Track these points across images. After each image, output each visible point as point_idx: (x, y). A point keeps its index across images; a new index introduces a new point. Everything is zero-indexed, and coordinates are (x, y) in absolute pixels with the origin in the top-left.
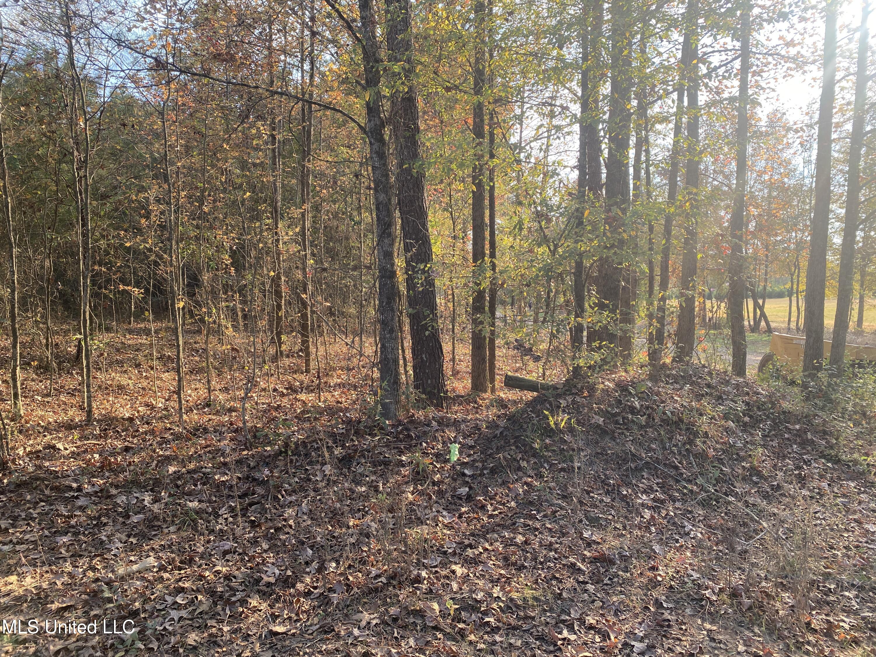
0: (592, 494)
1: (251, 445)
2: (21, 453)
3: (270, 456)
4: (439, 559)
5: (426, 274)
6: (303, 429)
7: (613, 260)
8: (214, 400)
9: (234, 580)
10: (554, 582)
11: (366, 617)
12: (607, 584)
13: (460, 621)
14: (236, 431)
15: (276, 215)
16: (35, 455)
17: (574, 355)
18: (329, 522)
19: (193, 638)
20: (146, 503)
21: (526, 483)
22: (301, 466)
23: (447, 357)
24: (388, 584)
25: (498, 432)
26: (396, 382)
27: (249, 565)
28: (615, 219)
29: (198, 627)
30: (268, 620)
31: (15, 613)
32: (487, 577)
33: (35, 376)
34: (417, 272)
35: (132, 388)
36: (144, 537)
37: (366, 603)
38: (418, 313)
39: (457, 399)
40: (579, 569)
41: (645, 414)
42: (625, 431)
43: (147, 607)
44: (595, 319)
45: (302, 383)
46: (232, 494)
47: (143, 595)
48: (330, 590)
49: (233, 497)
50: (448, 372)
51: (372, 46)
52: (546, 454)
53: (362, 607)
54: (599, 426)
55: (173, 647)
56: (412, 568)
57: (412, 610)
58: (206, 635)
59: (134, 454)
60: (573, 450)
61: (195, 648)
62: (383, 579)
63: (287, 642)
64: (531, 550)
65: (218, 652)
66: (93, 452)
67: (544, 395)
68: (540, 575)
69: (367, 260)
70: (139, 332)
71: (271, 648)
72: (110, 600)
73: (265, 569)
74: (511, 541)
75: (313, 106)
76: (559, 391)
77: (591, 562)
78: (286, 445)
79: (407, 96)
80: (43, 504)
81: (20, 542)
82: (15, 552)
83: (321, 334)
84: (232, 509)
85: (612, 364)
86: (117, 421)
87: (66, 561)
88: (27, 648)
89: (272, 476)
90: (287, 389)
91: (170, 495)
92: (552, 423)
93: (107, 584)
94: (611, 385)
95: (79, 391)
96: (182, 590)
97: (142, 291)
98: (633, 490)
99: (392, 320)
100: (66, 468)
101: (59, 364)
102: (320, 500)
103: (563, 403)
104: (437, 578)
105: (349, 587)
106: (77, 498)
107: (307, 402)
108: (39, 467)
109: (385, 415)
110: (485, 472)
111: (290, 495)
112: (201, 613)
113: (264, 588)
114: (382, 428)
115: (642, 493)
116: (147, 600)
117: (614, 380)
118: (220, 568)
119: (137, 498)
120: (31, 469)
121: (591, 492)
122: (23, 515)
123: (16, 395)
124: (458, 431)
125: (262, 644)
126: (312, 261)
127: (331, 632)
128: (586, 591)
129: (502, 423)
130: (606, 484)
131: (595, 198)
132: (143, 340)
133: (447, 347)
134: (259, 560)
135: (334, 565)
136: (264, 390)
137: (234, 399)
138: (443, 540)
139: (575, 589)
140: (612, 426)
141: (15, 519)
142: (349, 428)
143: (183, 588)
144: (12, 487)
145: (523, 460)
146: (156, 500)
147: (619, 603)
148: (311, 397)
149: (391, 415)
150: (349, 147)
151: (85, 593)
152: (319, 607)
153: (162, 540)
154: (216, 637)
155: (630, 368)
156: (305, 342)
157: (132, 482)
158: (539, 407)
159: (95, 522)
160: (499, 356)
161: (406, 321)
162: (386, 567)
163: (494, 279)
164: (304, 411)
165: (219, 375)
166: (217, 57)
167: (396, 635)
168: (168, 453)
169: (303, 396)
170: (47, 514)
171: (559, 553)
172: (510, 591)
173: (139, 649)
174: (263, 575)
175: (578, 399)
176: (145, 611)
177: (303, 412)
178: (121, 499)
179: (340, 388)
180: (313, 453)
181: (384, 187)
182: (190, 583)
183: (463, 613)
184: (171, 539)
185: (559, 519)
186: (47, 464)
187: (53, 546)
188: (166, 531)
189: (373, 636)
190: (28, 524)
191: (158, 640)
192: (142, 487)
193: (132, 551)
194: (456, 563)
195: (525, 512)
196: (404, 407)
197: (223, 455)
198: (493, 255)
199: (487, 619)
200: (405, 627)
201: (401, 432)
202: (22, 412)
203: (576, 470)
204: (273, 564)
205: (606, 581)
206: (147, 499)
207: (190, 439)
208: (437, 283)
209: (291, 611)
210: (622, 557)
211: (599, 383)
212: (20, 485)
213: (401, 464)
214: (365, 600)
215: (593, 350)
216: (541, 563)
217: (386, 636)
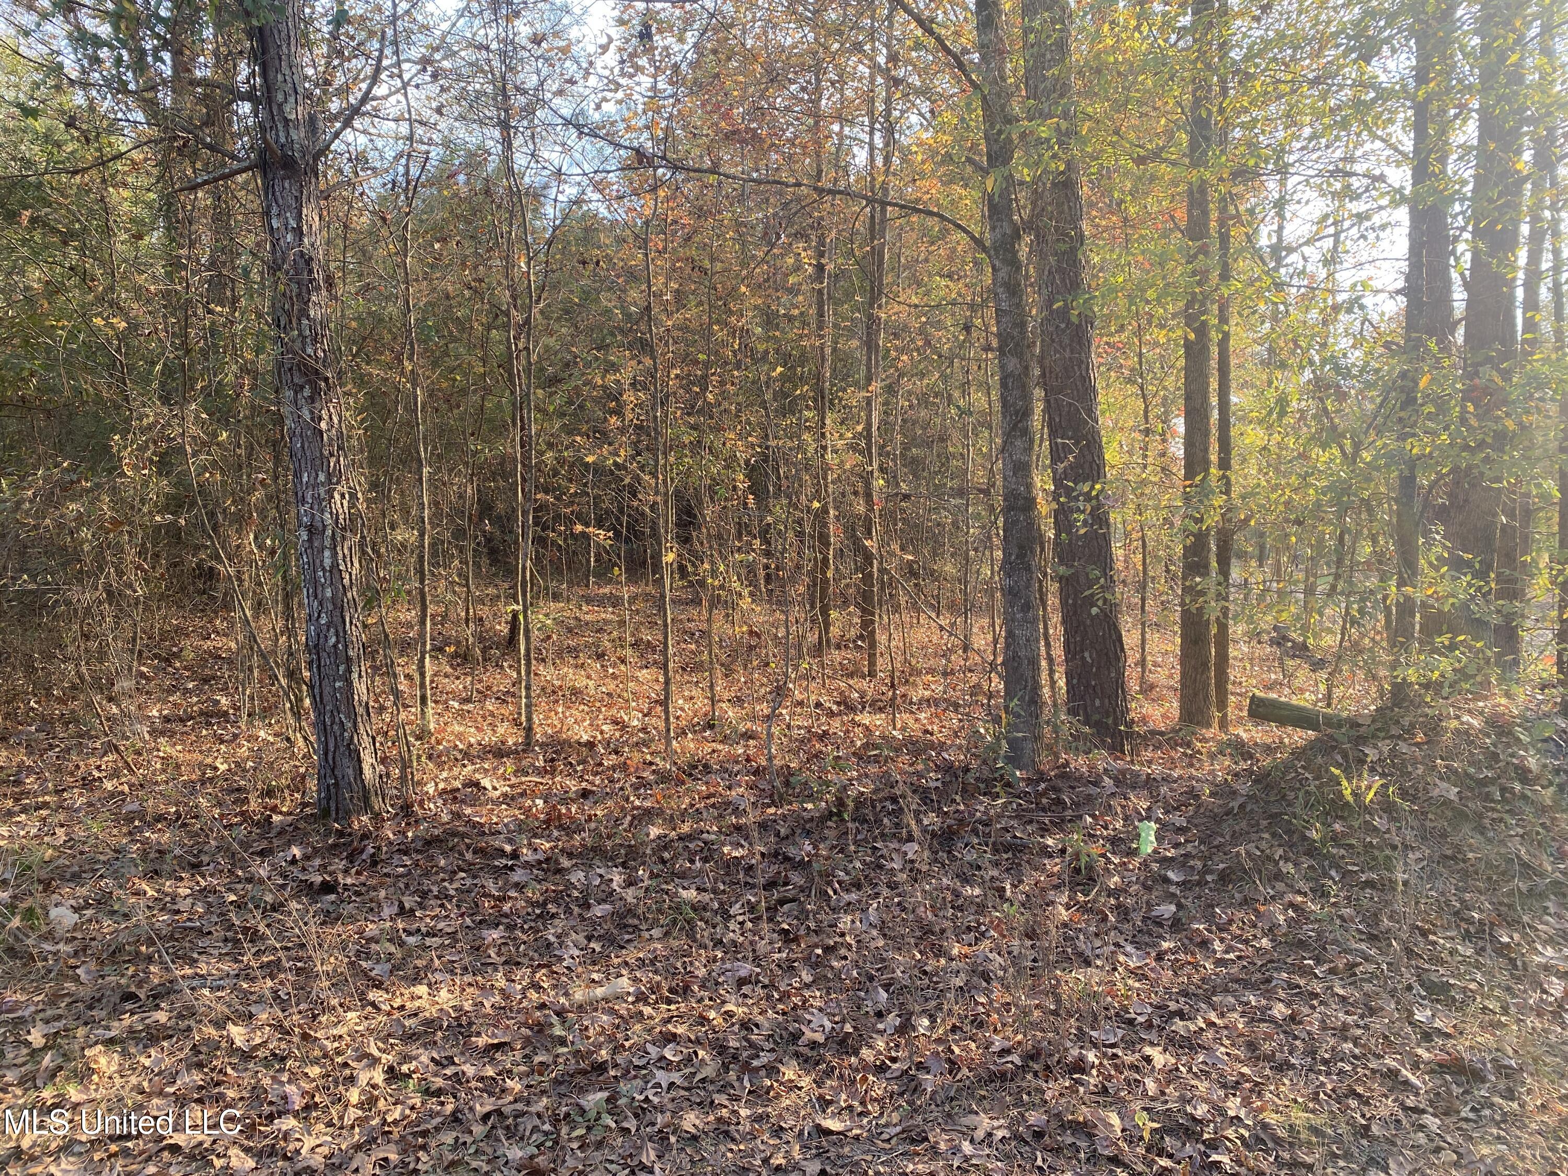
0: (1431, 937)
1: (781, 797)
2: (431, 791)
3: (812, 819)
4: (1120, 1033)
5: (1094, 502)
6: (867, 776)
7: (1482, 474)
8: (720, 718)
9: (756, 1031)
10: (1353, 1103)
11: (984, 1123)
12: (1467, 1120)
13: (1161, 1153)
14: (756, 772)
15: (822, 401)
16: (451, 795)
17: (1397, 661)
18: (916, 945)
19: (691, 1121)
20: (614, 885)
21: (1291, 905)
22: (865, 840)
23: (1132, 657)
24: (1024, 1068)
25: (1235, 804)
26: (1034, 700)
27: (780, 1006)
28: (1486, 391)
29: (699, 1104)
30: (813, 1107)
31: (425, 1046)
32: (1214, 1076)
33: (448, 669)
34: (1076, 499)
35: (592, 692)
36: (610, 941)
37: (984, 1097)
38: (1075, 576)
39: (1153, 738)
40: (1406, 1082)
41: (1551, 784)
42: (1506, 817)
43: (619, 1059)
44: (1443, 588)
45: (863, 695)
46: (750, 881)
47: (612, 1038)
48: (920, 1066)
49: (753, 886)
50: (1133, 686)
51: (999, 96)
52: (1334, 851)
53: (978, 1105)
54: (1447, 803)
55: (660, 1131)
56: (1069, 1044)
57: (1069, 1122)
58: (711, 1118)
59: (595, 803)
60: (1394, 848)
61: (695, 1138)
62: (1015, 1058)
63: (847, 1150)
64: (1304, 1035)
65: (731, 1150)
66: (534, 796)
67: (1331, 737)
68: (1323, 1084)
69: (980, 477)
70: (601, 601)
71: (818, 1155)
72: (562, 1042)
73: (808, 1017)
74: (1263, 1013)
75: (889, 208)
76: (1362, 730)
77: (1432, 1071)
78: (840, 803)
79: (1062, 178)
80: (463, 875)
81: (431, 934)
82: (426, 948)
83: (897, 609)
84: (752, 908)
85: (1479, 679)
86: (570, 746)
87: (496, 970)
88: (442, 1104)
89: (817, 855)
90: (838, 704)
91: (652, 876)
92: (1347, 793)
93: (558, 1014)
94: (1475, 723)
95: (514, 695)
96: (672, 1038)
97: (611, 534)
98: (1524, 935)
99: (1028, 587)
100: (495, 820)
101: (484, 651)
102: (899, 904)
103: (1372, 754)
104: (1116, 1067)
105: (953, 1065)
106: (511, 868)
107: (872, 728)
108: (457, 815)
109: (1014, 760)
110: (1209, 878)
111: (848, 891)
112: (703, 1080)
113: (806, 1051)
114: (1009, 785)
115: (1545, 943)
116: (618, 1049)
117: (1482, 713)
118: (734, 1008)
119: (601, 876)
120: (445, 818)
121: (1430, 931)
122: (435, 889)
123: (423, 699)
124: (1155, 798)
125: (805, 1147)
126: (881, 482)
127: (922, 1142)
128: (1422, 1127)
129: (1244, 787)
130: (1462, 919)
131: (1441, 350)
132: (608, 614)
133: (1130, 639)
134: (796, 1000)
135: (926, 1022)
136: (800, 704)
137: (753, 718)
138: (1128, 997)
139: (1398, 1121)
140: (1476, 805)
141: (424, 895)
142: (948, 779)
143: (674, 1035)
144: (419, 845)
145: (1287, 860)
146: (630, 883)
147: (1496, 1160)
148: (879, 720)
149: (1026, 760)
150: (950, 276)
151: (526, 1025)
152: (901, 1094)
153: (640, 950)
154: (729, 1124)
155: (1515, 689)
156: (867, 624)
157: (593, 849)
158: (1319, 760)
159: (538, 911)
160: (1235, 658)
161: (1053, 587)
162: (1020, 1037)
163: (1229, 510)
164: (867, 743)
165: (727, 676)
166: (731, 136)
167: (1039, 1162)
168: (647, 804)
169: (865, 718)
170: (469, 891)
171: (1364, 1046)
172: (1261, 1110)
173: (607, 1127)
174: (804, 1028)
175: (1403, 747)
176: (616, 1066)
177: (866, 746)
178: (577, 877)
179: (929, 706)
180: (886, 820)
181: (1017, 345)
182: (685, 1026)
183: (1167, 1139)
184: (655, 950)
185: (1362, 980)
186: (468, 811)
187: (477, 943)
188: (646, 935)
189: (998, 1160)
190: (442, 906)
191: (636, 1116)
192: (609, 858)
193: (594, 963)
194: (1152, 1044)
195: (1289, 960)
196: (1049, 748)
197: (736, 811)
198: (1224, 464)
199: (1215, 1157)
200: (1057, 1151)
201: (1044, 793)
202: (432, 726)
203: (1400, 888)
204: (820, 1010)
205: (1465, 1112)
206: (617, 878)
207: (683, 783)
208: (1115, 517)
209: (853, 1095)
210: (1501, 1069)
211: (1449, 717)
212: (429, 843)
213: (1045, 852)
214: (983, 1093)
215: (1435, 650)
216: (1325, 1062)
217: (1023, 1163)
